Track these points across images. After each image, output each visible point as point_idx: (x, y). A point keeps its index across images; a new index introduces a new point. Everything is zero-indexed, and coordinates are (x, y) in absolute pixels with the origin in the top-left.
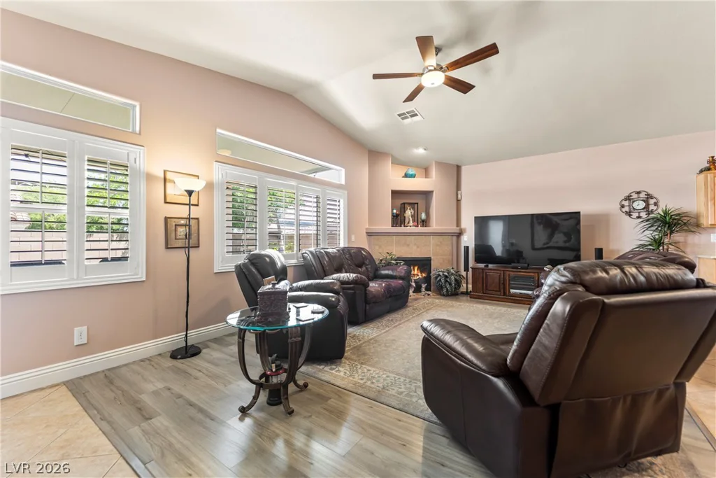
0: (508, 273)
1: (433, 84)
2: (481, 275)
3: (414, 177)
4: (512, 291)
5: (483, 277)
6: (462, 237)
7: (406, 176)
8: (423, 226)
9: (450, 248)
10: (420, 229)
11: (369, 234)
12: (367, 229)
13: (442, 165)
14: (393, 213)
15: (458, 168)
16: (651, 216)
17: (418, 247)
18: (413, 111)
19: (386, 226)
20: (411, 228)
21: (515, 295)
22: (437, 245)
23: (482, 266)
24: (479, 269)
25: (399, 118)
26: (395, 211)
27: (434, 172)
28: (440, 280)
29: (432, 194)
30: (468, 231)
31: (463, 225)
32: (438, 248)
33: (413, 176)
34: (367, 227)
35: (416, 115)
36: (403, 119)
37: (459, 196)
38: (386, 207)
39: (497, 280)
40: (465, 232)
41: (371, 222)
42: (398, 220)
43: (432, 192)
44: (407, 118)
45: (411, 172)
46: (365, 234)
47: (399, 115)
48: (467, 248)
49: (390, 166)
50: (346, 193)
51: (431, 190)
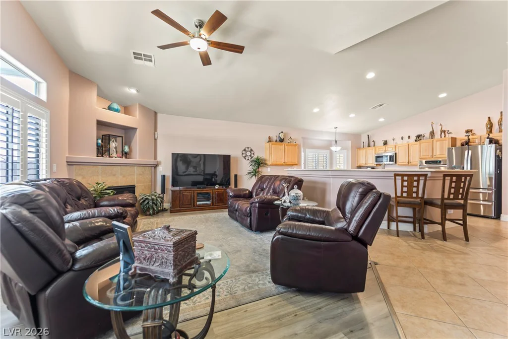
0: (196, 191)
1: (199, 48)
2: (179, 196)
3: (119, 112)
4: (198, 203)
5: (180, 196)
6: (158, 168)
7: (110, 108)
8: (126, 158)
9: (150, 177)
10: (124, 160)
11: (70, 164)
12: (67, 157)
14: (97, 143)
15: (156, 113)
16: (252, 159)
17: (124, 176)
18: (150, 57)
19: (91, 156)
20: (115, 159)
21: (200, 206)
22: (140, 175)
23: (177, 188)
24: (177, 191)
25: (133, 56)
26: (100, 141)
27: (137, 113)
28: (148, 203)
29: (136, 131)
30: (163, 163)
31: (159, 159)
32: (141, 176)
33: (117, 111)
34: (67, 155)
35: (151, 61)
36: (136, 58)
37: (156, 136)
38: (92, 136)
39: (189, 197)
40: (160, 164)
41: (71, 150)
42: (102, 150)
43: (136, 129)
44: (141, 59)
45: (115, 106)
46: (66, 163)
47: (134, 53)
48: (164, 177)
49: (96, 96)
50: (48, 112)
51: (135, 127)
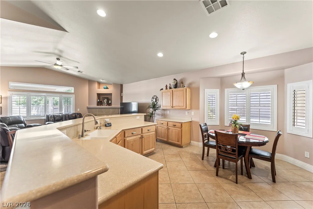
7: (104, 88)
10: (108, 107)
11: (88, 108)
12: (87, 106)
13: (115, 85)
15: (122, 85)
19: (95, 105)
22: (113, 112)
26: (99, 100)
27: (112, 87)
37: (122, 95)
38: (95, 99)
41: (89, 104)
49: (96, 85)
50: (74, 95)
51: (111, 93)
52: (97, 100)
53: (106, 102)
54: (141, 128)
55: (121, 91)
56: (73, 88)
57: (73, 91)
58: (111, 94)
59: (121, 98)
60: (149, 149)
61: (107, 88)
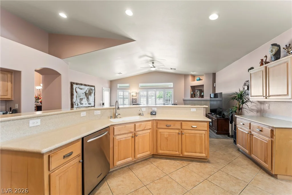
8: (202, 97)
11: (184, 100)
13: (207, 74)
20: (197, 98)
22: (204, 104)
27: (204, 78)
37: (215, 85)
38: (189, 91)
41: (184, 96)
49: (190, 78)
50: (173, 89)
51: (203, 84)
52: (191, 93)
53: (199, 94)
54: (181, 122)
55: (214, 81)
56: (172, 84)
57: (172, 86)
58: (203, 86)
59: (214, 88)
60: (195, 153)
61: (200, 80)
